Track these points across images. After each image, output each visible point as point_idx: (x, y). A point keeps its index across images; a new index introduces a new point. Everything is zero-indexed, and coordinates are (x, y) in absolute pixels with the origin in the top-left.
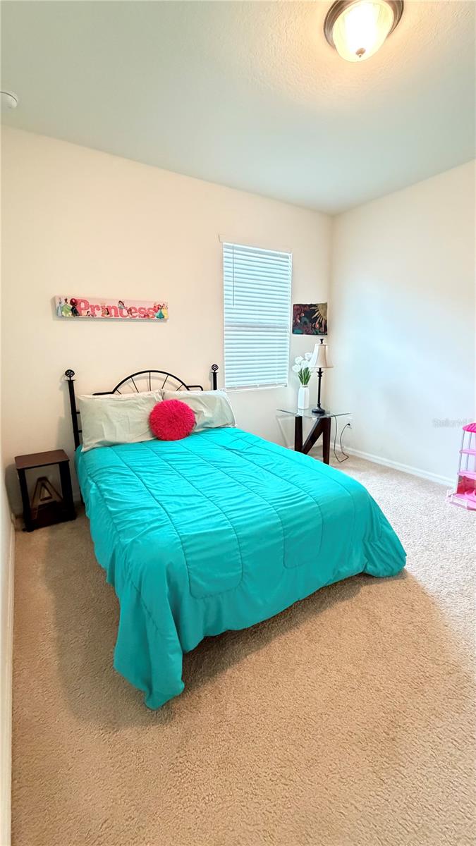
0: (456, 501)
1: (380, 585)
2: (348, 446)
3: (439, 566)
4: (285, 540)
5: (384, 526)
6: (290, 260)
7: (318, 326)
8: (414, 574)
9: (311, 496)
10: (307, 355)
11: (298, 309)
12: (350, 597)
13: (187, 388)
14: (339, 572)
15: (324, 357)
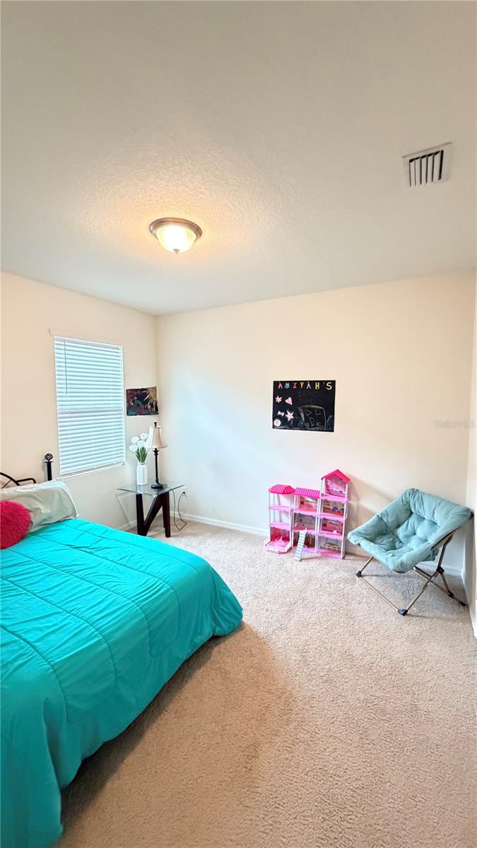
0: (270, 549)
1: (227, 642)
2: (185, 512)
3: (265, 610)
4: (150, 632)
5: (225, 591)
6: (120, 351)
7: (149, 407)
8: (249, 623)
9: (167, 583)
10: (143, 436)
11: (130, 394)
12: (204, 663)
13: (17, 483)
14: (195, 643)
15: (158, 438)
